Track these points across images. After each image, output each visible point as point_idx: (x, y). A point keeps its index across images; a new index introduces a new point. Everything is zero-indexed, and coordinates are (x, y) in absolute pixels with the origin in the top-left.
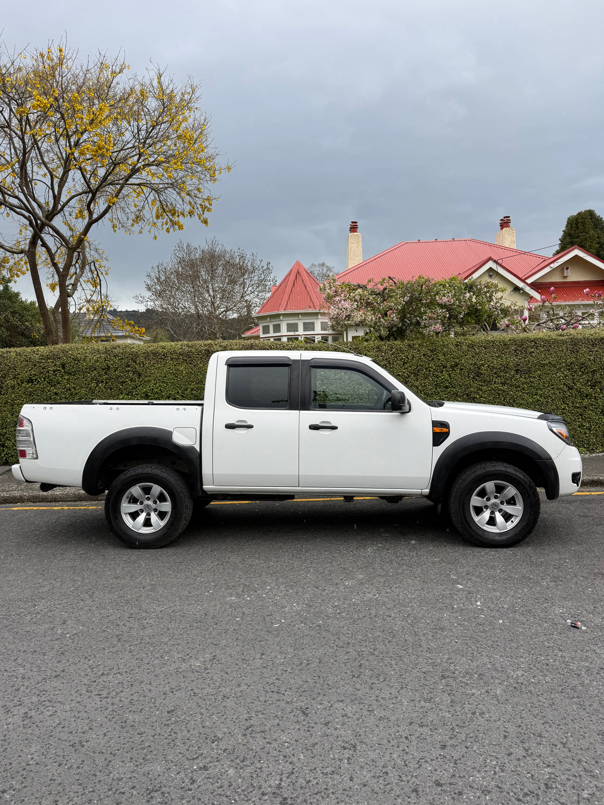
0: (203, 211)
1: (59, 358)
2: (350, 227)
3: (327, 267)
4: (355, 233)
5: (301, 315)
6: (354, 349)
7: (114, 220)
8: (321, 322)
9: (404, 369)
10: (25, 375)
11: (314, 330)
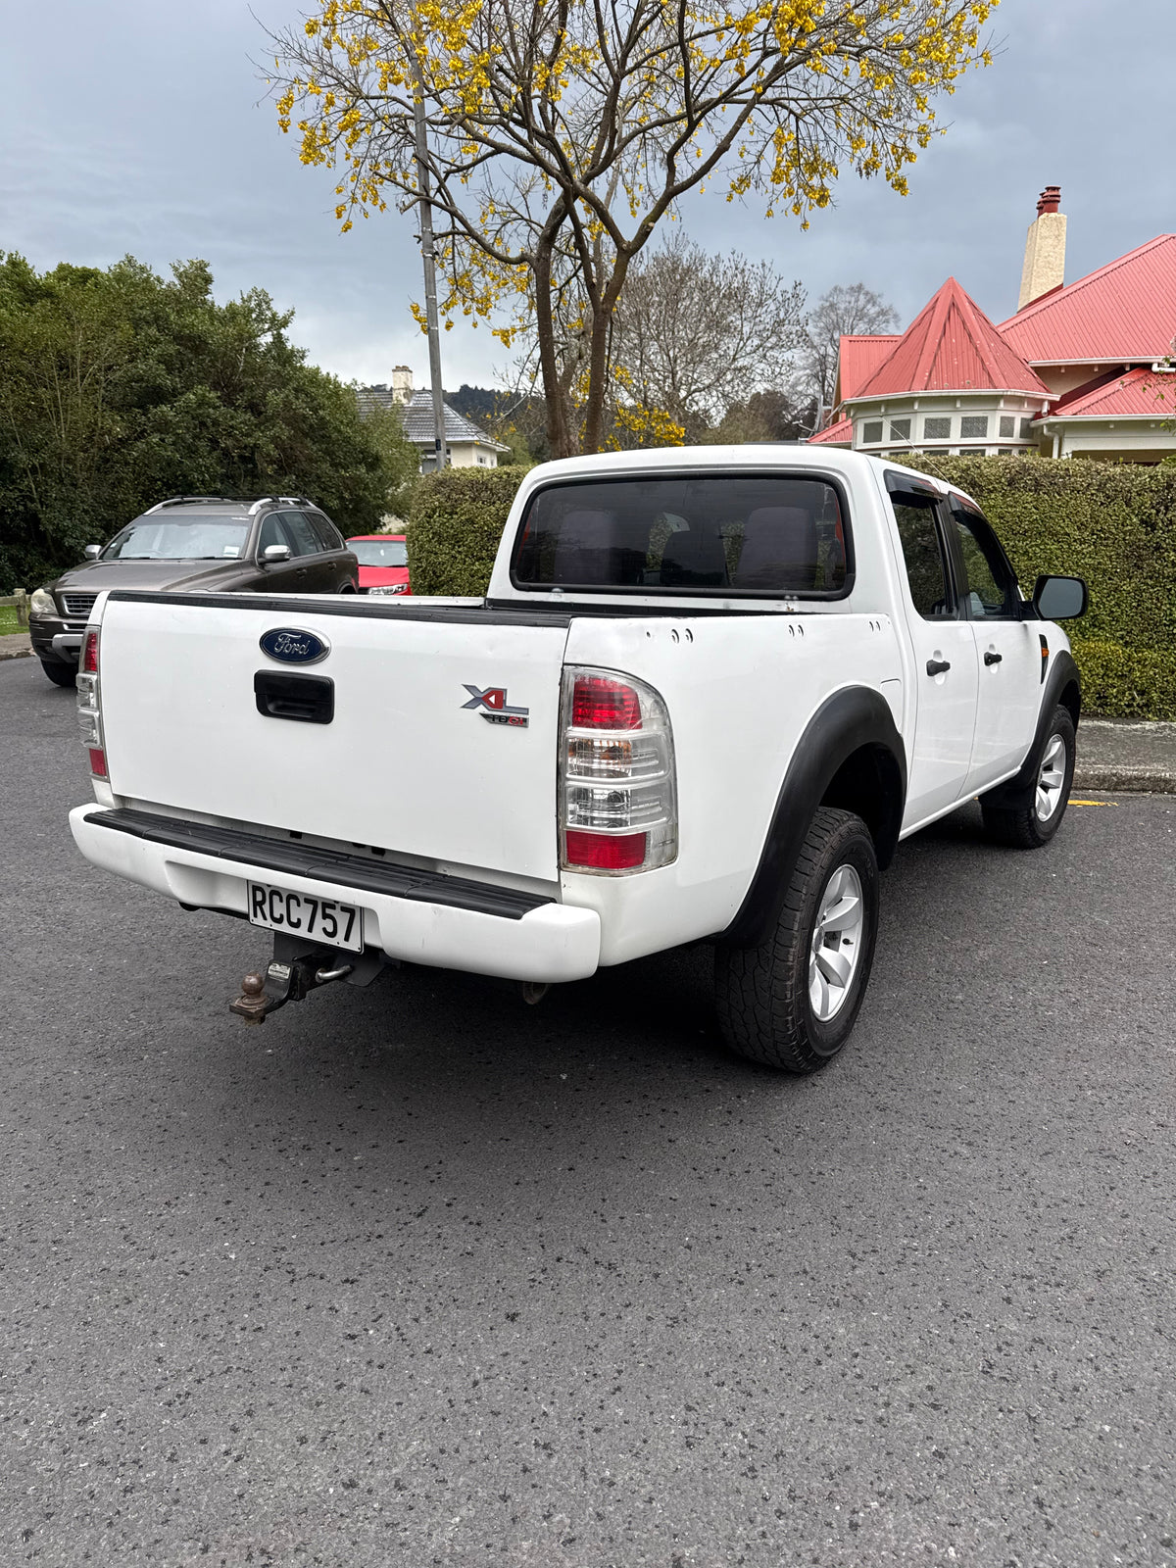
0: (898, 160)
3: (867, 293)
4: (1053, 215)
5: (961, 402)
8: (1002, 418)
11: (985, 436)
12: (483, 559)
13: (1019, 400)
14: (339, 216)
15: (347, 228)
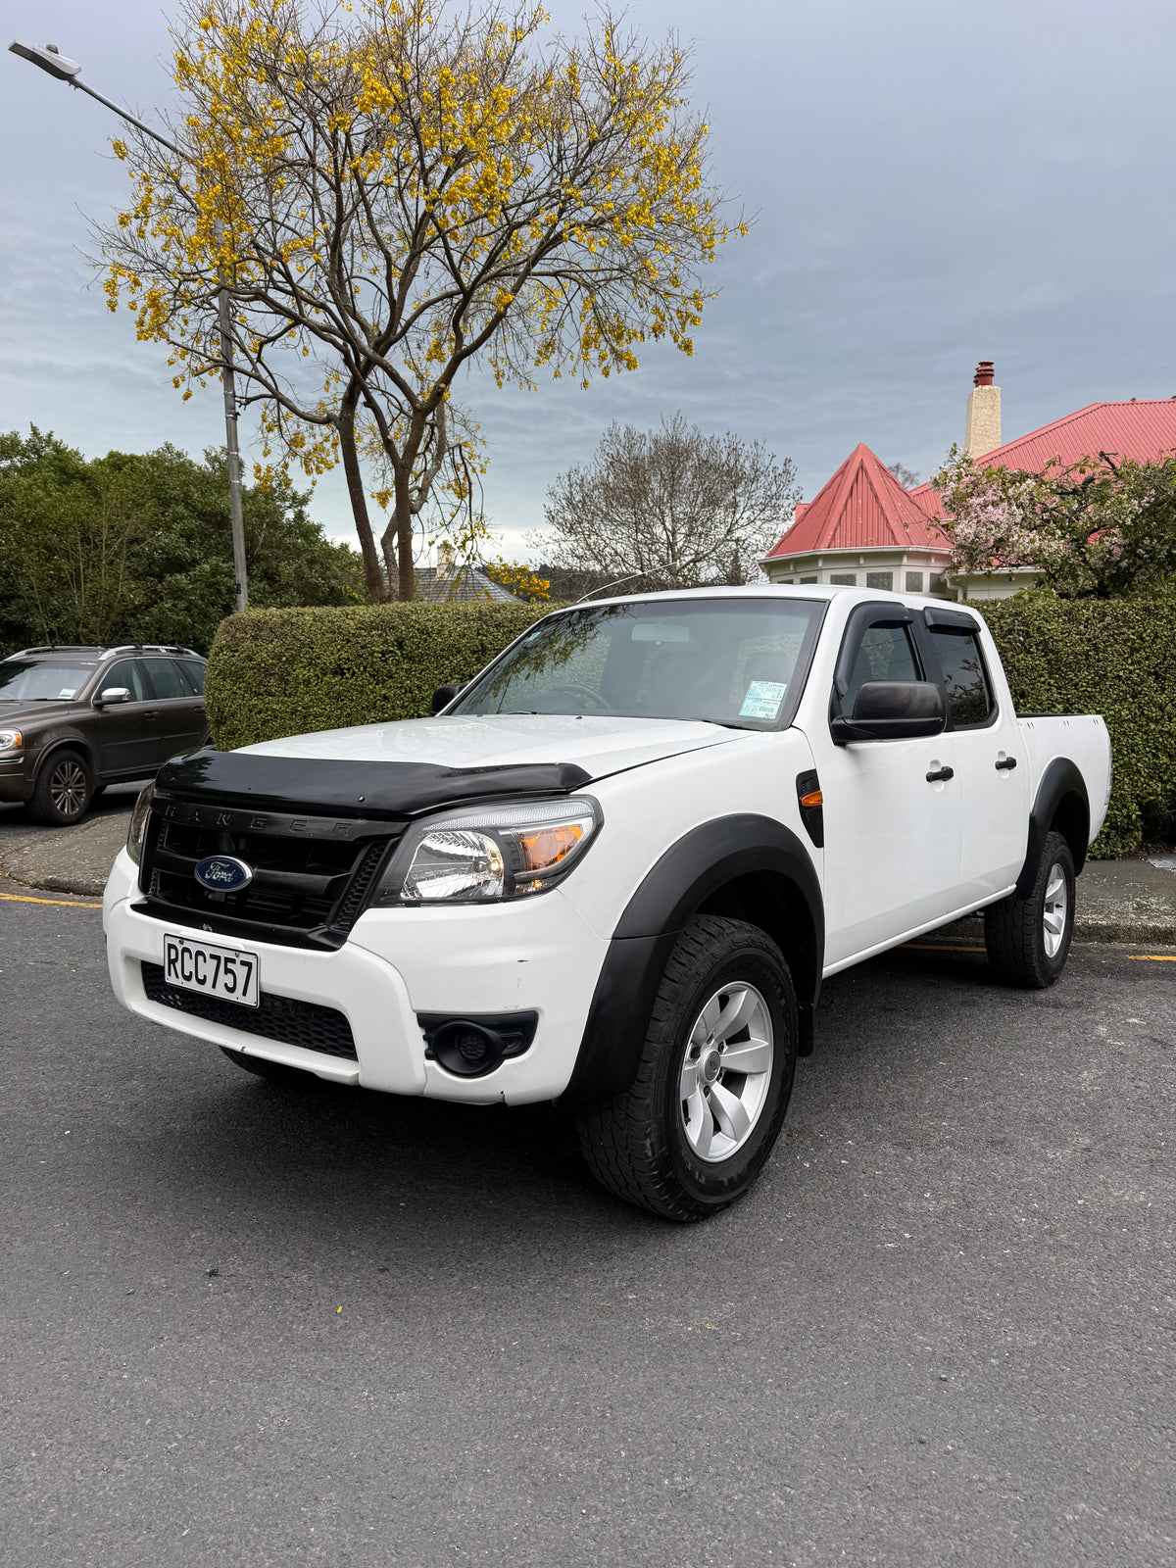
0: (683, 324)
1: (393, 628)
2: (976, 373)
3: (905, 472)
4: (987, 387)
5: (865, 559)
6: (1010, 615)
7: (499, 362)
8: (908, 573)
9: (1132, 664)
10: (329, 659)
11: (890, 589)
12: (261, 694)
13: (926, 556)
14: (177, 385)
15: (187, 397)
